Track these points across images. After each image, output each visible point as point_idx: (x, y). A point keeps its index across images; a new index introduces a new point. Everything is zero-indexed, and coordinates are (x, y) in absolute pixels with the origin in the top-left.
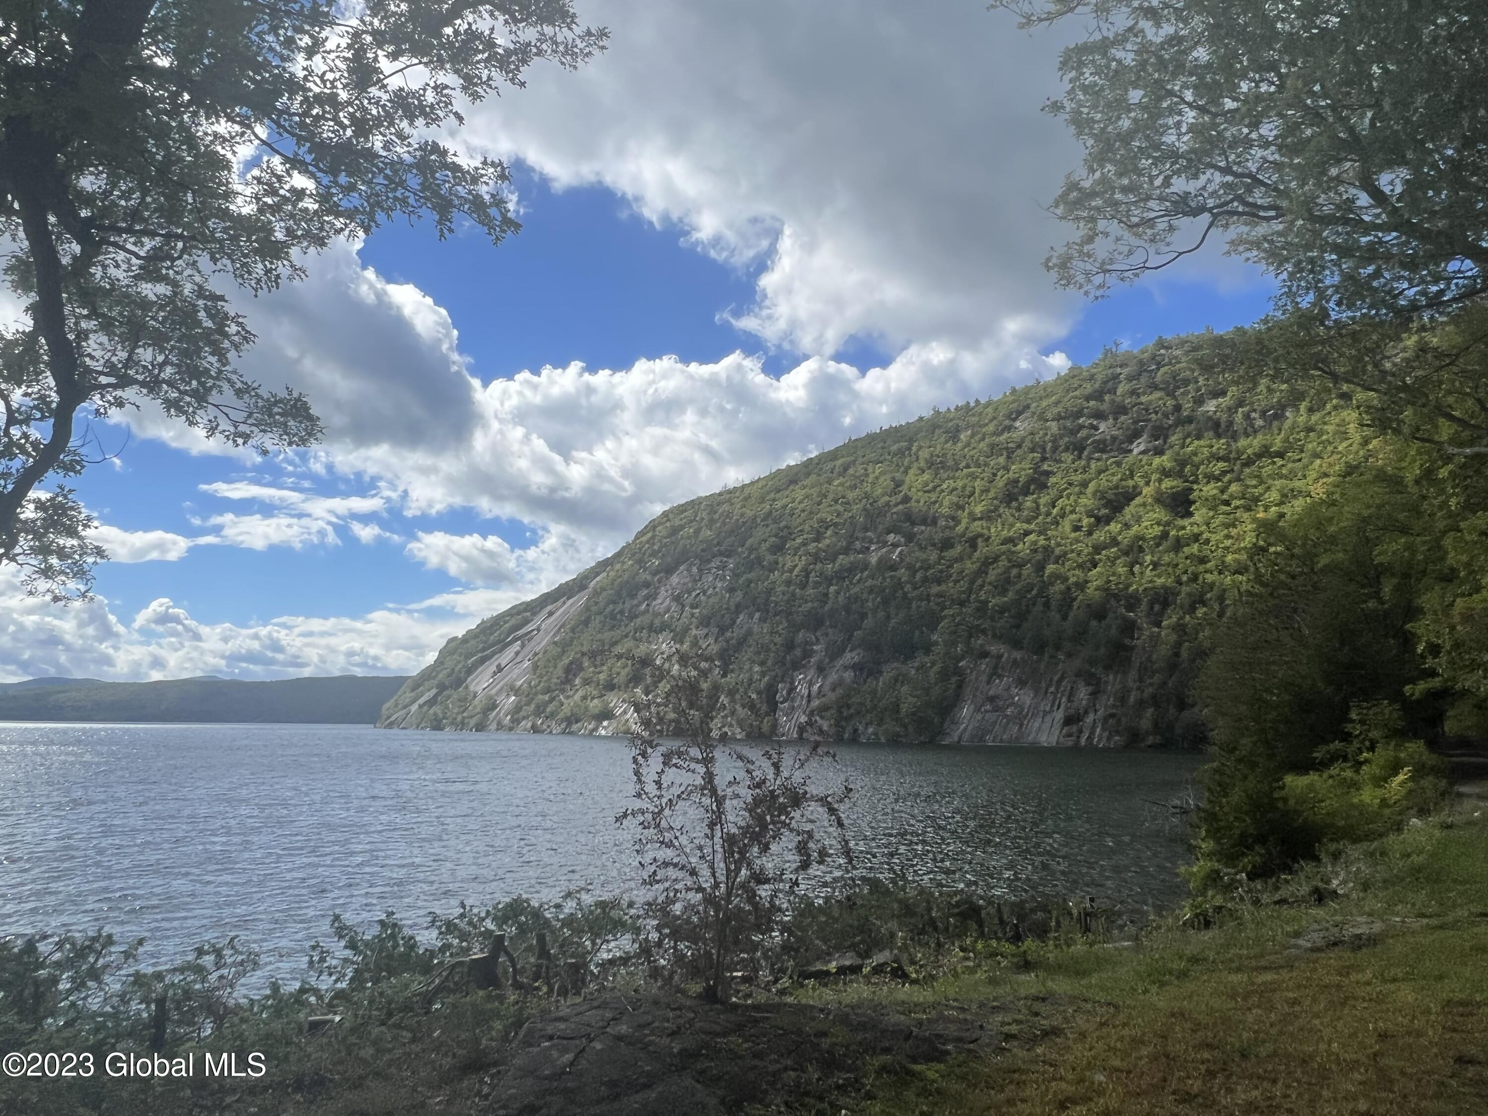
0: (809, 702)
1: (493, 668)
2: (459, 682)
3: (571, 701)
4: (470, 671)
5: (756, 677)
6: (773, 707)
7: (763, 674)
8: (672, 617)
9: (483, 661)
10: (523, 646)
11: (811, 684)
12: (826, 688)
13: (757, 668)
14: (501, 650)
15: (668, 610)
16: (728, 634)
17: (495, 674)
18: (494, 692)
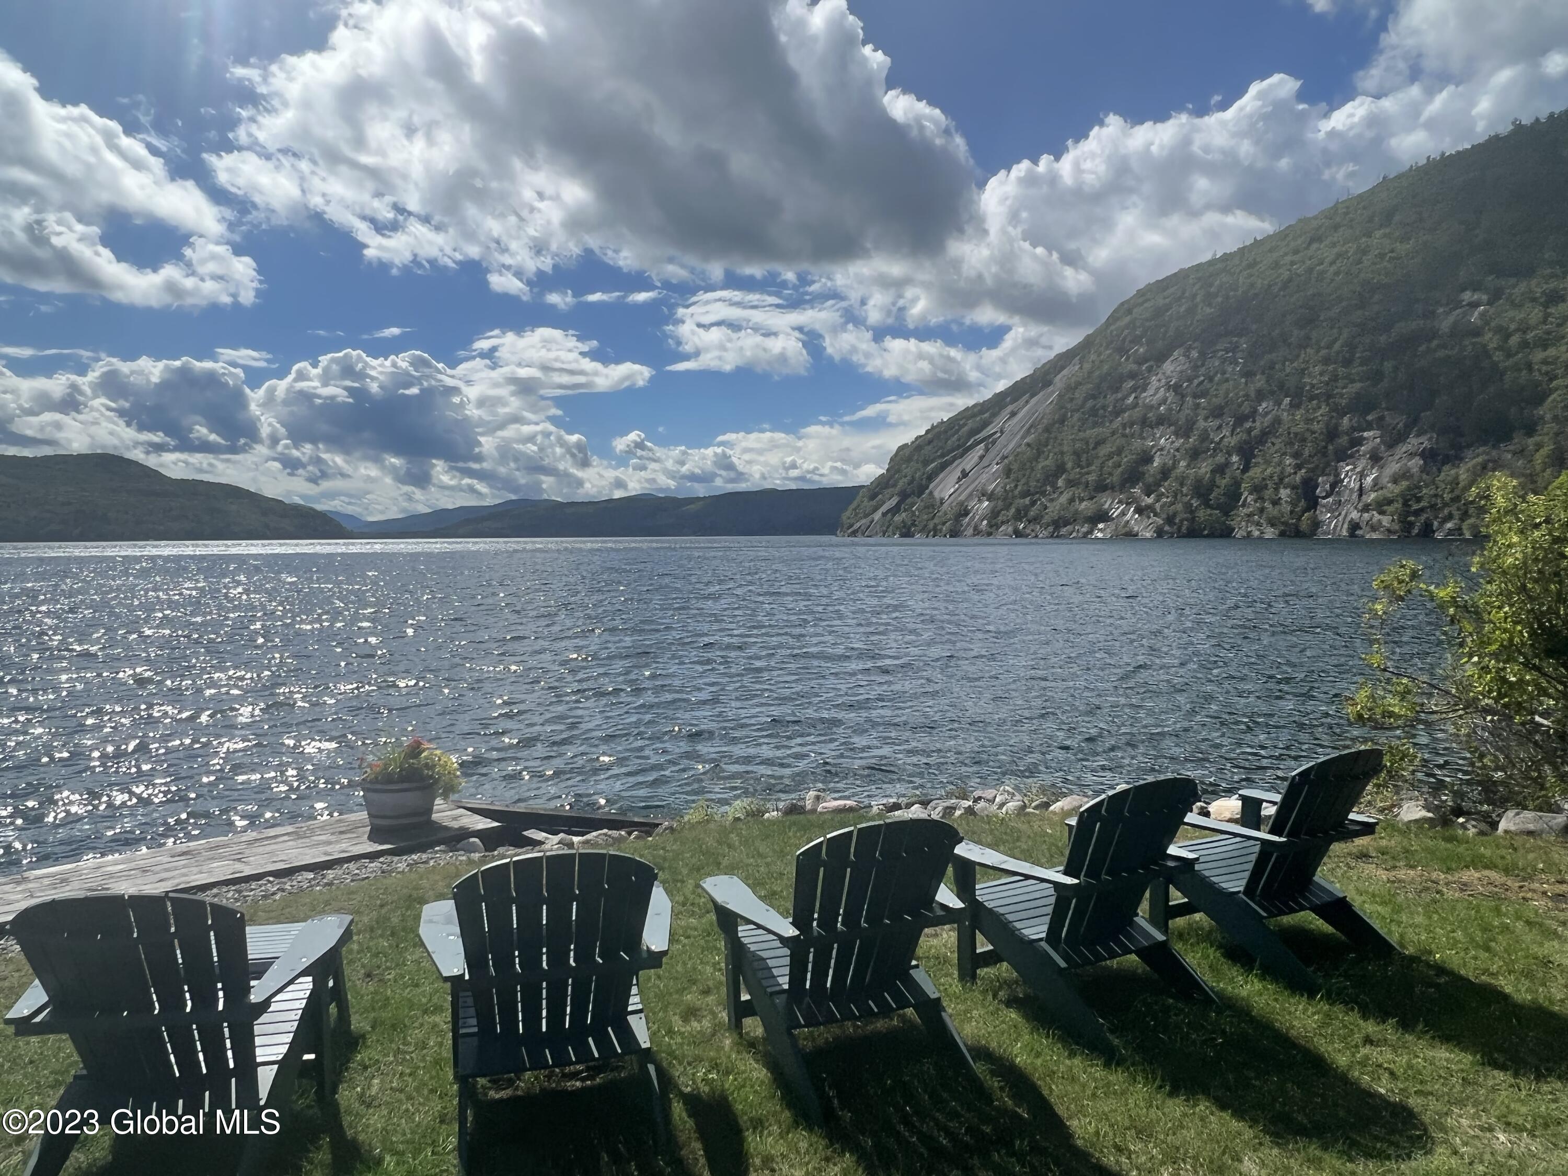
0: (1360, 495)
1: (958, 473)
2: (922, 489)
3: (1057, 504)
4: (931, 478)
5: (1290, 470)
6: (1313, 503)
7: (1298, 467)
8: (1170, 409)
9: (943, 467)
10: (987, 450)
11: (1362, 475)
12: (1385, 480)
13: (1288, 461)
14: (962, 456)
15: (1164, 401)
16: (1248, 425)
17: (959, 479)
18: (962, 498)
